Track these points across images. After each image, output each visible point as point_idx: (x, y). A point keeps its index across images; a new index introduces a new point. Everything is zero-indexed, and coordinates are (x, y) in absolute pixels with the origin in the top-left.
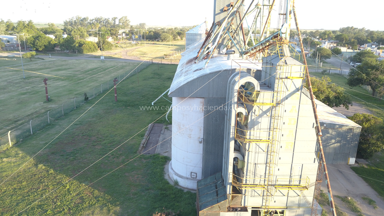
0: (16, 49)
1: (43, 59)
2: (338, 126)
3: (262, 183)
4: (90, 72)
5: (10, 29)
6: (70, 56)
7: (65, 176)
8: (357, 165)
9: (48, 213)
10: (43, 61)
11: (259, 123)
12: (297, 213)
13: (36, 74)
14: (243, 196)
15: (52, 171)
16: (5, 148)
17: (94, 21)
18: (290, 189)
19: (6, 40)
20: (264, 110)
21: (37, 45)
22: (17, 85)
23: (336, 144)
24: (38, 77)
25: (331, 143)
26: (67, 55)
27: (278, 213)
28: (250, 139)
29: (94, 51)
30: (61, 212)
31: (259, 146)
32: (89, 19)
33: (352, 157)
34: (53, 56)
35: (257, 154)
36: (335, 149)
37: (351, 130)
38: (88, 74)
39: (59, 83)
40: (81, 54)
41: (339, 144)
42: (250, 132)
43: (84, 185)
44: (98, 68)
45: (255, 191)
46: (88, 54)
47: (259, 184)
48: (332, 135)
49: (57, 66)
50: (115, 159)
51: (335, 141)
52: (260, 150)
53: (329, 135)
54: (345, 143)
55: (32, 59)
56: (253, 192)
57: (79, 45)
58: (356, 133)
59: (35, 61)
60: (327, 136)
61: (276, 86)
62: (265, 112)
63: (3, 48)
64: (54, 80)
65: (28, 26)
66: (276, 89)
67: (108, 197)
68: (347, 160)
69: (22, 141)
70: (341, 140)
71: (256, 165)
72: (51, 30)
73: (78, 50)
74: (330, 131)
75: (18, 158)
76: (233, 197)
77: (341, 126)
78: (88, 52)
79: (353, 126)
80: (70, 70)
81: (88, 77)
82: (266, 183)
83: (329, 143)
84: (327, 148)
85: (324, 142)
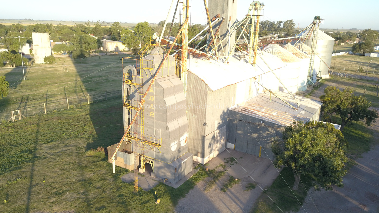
7: (91, 123)
9: (63, 134)
11: (135, 96)
12: (160, 165)
14: (131, 145)
15: (89, 119)
16: (84, 105)
27: (150, 162)
42: (131, 102)
43: (94, 128)
53: (269, 133)
56: (136, 143)
60: (267, 133)
61: (141, 73)
74: (270, 129)
76: (127, 144)
77: (280, 126)
83: (269, 140)
84: (268, 144)
85: (265, 138)
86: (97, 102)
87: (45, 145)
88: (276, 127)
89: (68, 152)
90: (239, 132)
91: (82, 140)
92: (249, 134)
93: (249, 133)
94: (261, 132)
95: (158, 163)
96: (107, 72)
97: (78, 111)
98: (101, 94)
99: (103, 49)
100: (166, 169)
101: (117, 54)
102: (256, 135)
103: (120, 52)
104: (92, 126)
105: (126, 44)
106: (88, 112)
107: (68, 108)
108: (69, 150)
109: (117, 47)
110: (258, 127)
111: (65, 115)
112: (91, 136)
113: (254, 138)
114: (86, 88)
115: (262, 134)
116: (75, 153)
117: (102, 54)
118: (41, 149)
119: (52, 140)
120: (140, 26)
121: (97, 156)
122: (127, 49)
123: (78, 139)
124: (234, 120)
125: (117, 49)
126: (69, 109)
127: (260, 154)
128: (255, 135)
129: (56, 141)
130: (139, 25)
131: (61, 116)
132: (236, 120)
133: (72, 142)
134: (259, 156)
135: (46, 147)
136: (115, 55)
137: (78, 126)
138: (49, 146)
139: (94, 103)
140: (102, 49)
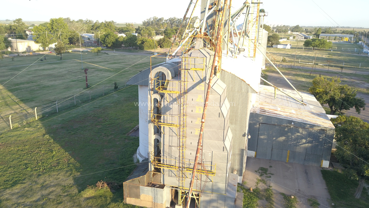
0: (93, 45)
1: (107, 54)
2: (308, 126)
3: (177, 165)
4: (138, 66)
5: (94, 28)
6: (131, 52)
7: (58, 145)
8: (331, 168)
9: (28, 169)
10: (107, 55)
11: (171, 109)
12: (211, 198)
13: (94, 65)
14: (162, 175)
15: (52, 141)
16: (32, 121)
17: (168, 21)
18: (202, 174)
19: (87, 38)
20: (174, 97)
21: (106, 42)
22: (73, 74)
23: (307, 145)
24: (94, 68)
25: (302, 143)
26: (130, 51)
27: (194, 195)
28: (164, 123)
29: (153, 48)
30: (37, 170)
31: (172, 130)
32: (164, 20)
33: (326, 160)
34: (116, 52)
35: (171, 137)
36: (306, 149)
37: (323, 131)
38: (135, 68)
39: (107, 74)
40: (142, 51)
41: (310, 145)
42: (164, 117)
43: (67, 153)
44: (147, 63)
45: (172, 171)
46: (148, 50)
47: (174, 165)
48: (302, 134)
49: (115, 60)
50: (104, 137)
51: (306, 141)
52: (174, 134)
53: (299, 134)
54: (318, 144)
55: (99, 54)
56: (170, 172)
57: (142, 42)
58: (329, 135)
59: (101, 55)
60: (297, 135)
61: (182, 76)
62: (175, 100)
63: (83, 44)
64: (104, 72)
65: (108, 26)
66: (182, 79)
67: (78, 165)
68: (319, 162)
69: (47, 116)
70: (313, 141)
71: (171, 147)
72: (126, 29)
73: (140, 47)
74: (301, 130)
75: (36, 129)
76: (154, 174)
77: (312, 126)
78: (149, 49)
79: (326, 127)
80: (123, 64)
81: (133, 70)
82: (181, 165)
83: (299, 143)
84: (298, 147)
85: (294, 141)
86: (47, 115)
87: (8, 191)
88: (308, 127)
89: (53, 197)
90: (262, 137)
91: (62, 173)
92: (274, 139)
93: (274, 137)
94: (289, 134)
95: (208, 196)
96: (35, 77)
97: (28, 131)
98: (45, 105)
99: (11, 49)
100: (220, 202)
101: (32, 54)
102: (284, 138)
103: (34, 52)
104: (62, 150)
105: (40, 43)
106: (43, 131)
107: (11, 128)
108: (52, 194)
109: (29, 47)
110: (286, 130)
111: (13, 139)
112: (71, 165)
113: (280, 142)
114: (19, 98)
115: (290, 136)
116: (65, 196)
117: (13, 55)
118: (7, 199)
119: (16, 181)
120: (55, 22)
121: (101, 196)
122: (41, 48)
123: (55, 173)
124: (255, 124)
125: (29, 49)
126: (13, 129)
127: (288, 159)
128: (282, 139)
129: (23, 182)
130: (52, 21)
131: (7, 141)
132: (258, 123)
133: (49, 180)
134: (287, 161)
135: (13, 194)
136: (29, 56)
137: (42, 153)
138: (17, 191)
139: (43, 117)
140: (9, 49)
